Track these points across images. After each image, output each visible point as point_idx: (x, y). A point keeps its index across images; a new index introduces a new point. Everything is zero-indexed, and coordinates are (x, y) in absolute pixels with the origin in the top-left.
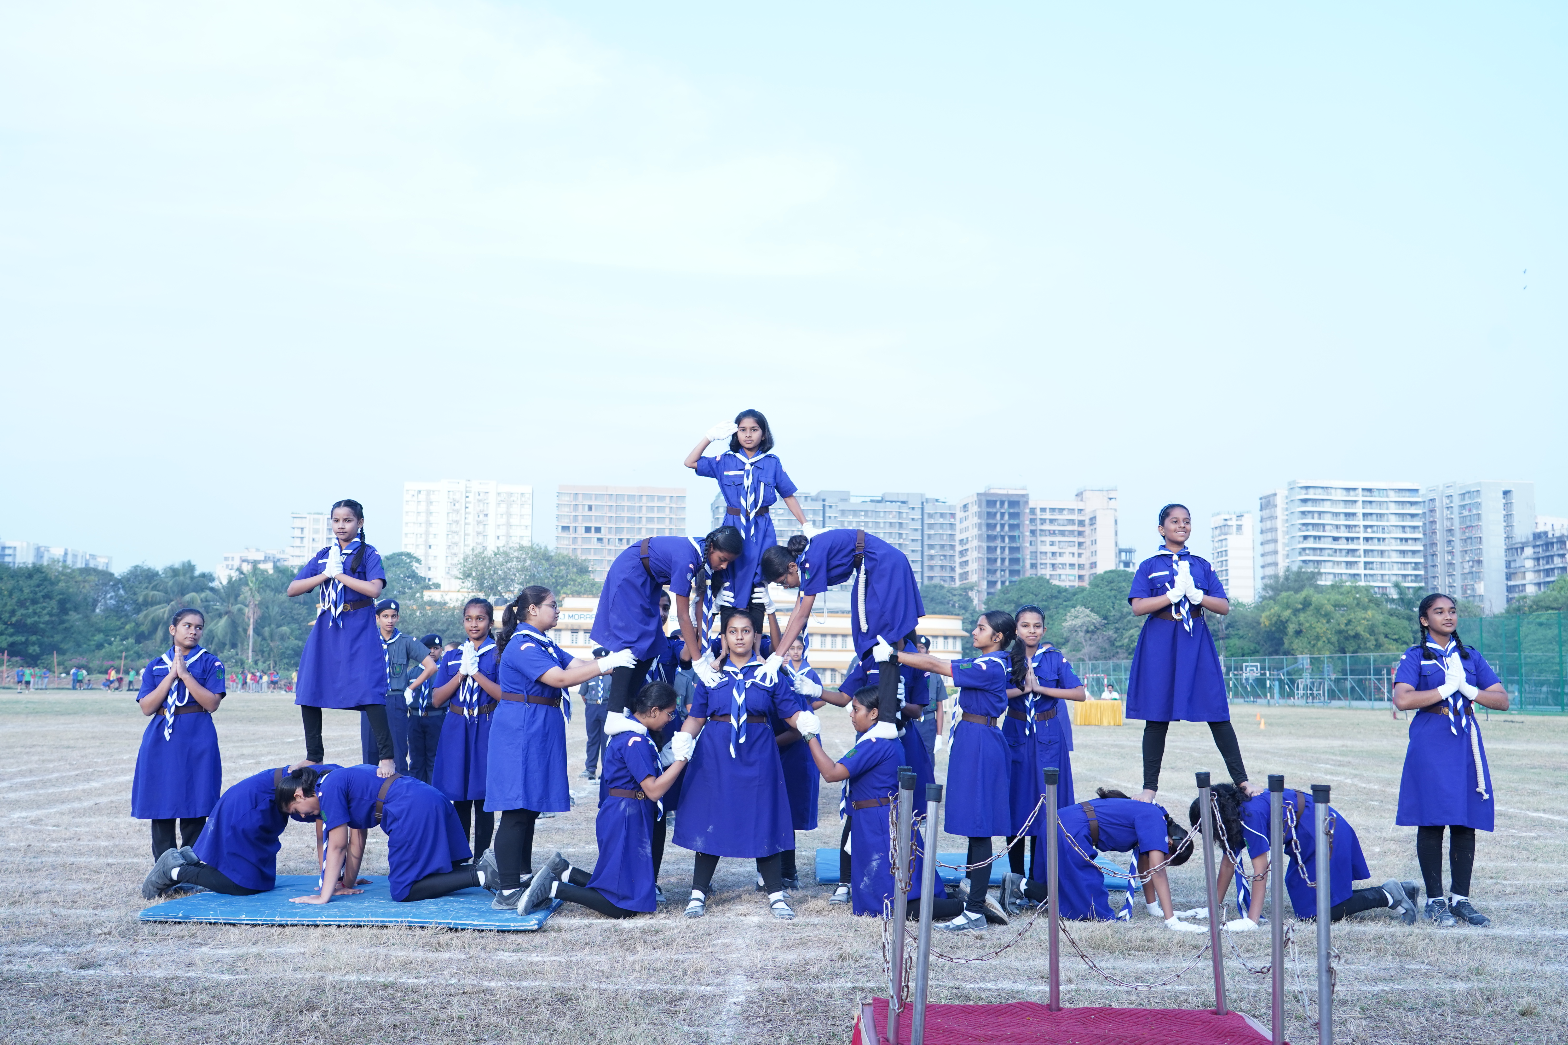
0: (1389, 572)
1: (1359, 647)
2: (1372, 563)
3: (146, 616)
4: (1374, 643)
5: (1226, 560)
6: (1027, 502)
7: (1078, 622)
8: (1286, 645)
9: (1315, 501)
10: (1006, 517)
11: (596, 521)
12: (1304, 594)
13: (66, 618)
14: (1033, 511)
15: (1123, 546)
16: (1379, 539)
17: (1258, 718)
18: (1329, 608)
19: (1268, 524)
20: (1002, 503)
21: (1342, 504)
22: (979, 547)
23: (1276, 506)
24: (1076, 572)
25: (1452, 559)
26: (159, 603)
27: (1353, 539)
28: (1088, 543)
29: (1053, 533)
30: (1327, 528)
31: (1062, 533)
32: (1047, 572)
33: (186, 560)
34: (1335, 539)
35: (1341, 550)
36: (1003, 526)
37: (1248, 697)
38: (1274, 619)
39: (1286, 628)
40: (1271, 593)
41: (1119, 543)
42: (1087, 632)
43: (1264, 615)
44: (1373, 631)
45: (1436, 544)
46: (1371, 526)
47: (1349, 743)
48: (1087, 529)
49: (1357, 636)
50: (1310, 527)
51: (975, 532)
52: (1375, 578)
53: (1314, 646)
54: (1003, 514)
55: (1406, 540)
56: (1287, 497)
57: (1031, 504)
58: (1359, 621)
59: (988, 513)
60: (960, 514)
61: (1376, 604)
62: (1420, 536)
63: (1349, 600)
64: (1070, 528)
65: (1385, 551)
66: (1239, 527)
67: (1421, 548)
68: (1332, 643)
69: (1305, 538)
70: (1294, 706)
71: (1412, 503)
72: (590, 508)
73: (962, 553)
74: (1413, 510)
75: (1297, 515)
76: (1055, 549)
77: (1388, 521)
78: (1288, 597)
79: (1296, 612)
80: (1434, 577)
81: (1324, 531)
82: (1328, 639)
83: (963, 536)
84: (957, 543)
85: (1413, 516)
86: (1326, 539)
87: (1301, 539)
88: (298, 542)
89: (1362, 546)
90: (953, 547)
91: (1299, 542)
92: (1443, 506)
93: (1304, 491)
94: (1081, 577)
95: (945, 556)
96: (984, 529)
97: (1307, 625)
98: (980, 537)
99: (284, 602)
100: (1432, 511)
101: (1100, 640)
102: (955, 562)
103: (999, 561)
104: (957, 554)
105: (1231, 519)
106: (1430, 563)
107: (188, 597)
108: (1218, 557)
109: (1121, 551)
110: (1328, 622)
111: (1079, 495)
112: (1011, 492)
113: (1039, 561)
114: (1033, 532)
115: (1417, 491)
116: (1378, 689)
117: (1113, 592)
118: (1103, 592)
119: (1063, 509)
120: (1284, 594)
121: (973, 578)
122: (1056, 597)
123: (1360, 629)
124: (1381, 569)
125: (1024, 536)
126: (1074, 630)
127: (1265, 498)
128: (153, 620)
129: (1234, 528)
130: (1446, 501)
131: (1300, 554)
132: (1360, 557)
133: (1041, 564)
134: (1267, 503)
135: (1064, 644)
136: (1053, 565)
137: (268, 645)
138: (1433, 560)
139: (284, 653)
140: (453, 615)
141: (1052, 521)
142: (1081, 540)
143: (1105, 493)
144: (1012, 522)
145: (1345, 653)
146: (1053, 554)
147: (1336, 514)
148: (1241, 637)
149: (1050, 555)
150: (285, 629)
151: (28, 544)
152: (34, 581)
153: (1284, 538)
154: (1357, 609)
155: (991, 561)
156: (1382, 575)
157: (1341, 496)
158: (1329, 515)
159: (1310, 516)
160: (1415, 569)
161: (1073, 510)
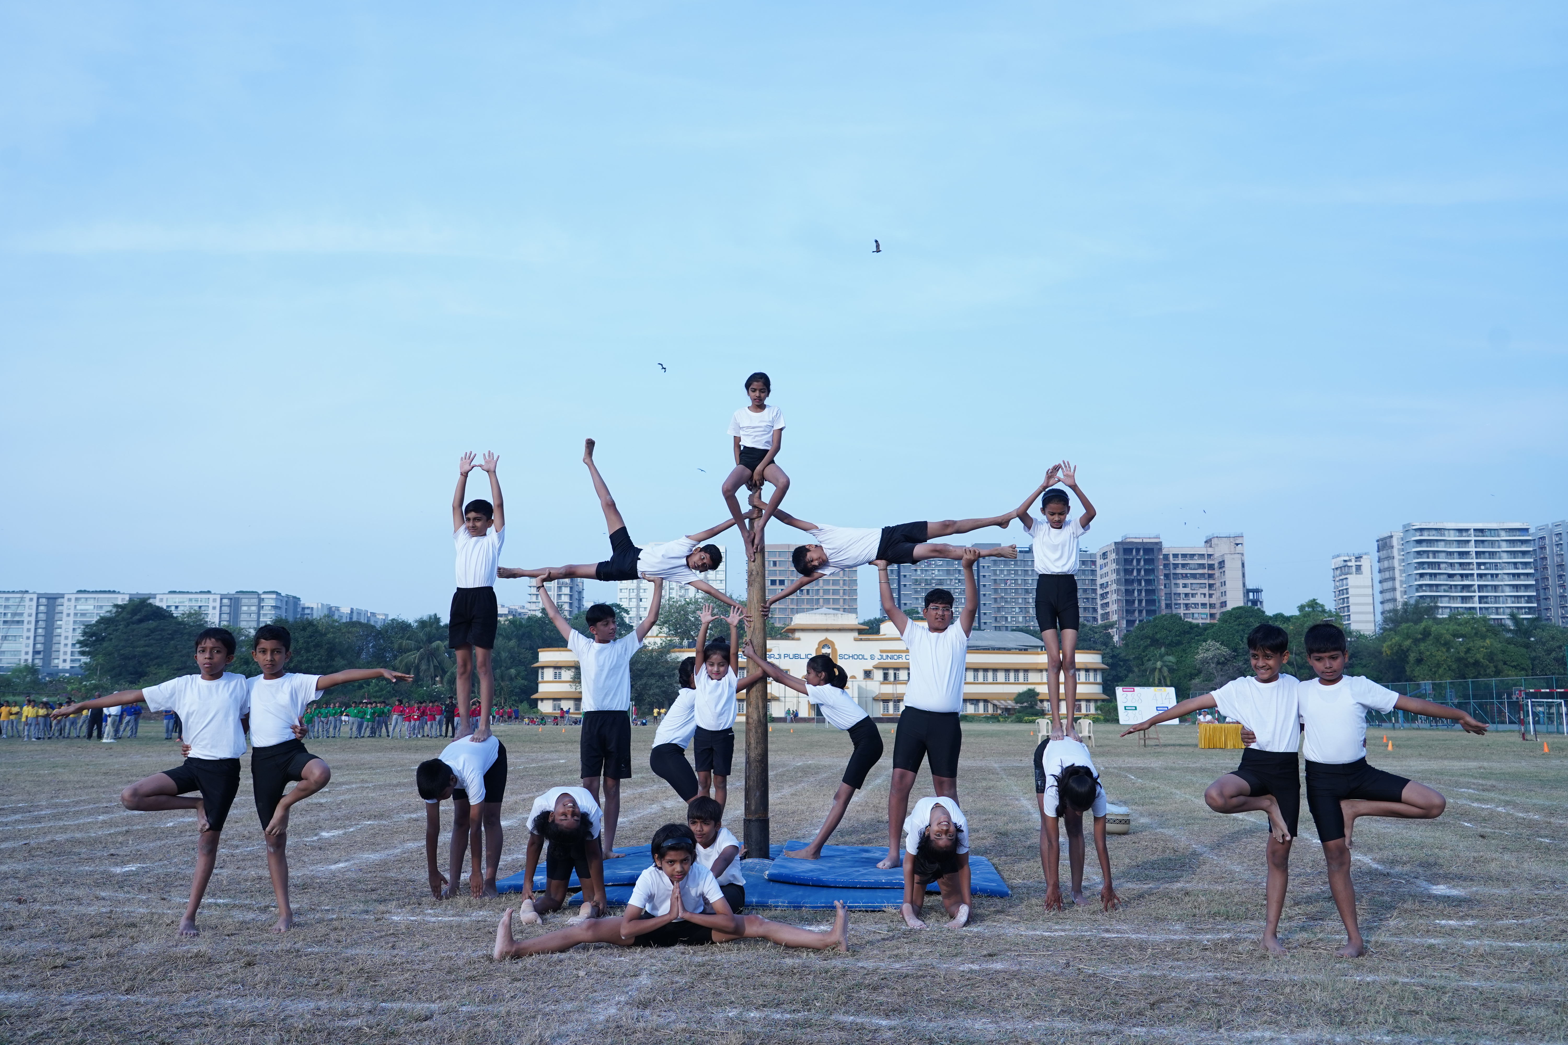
0: (1504, 606)
1: (1479, 674)
2: (1487, 597)
3: (401, 661)
4: (1494, 669)
5: (1348, 598)
6: (1160, 549)
7: (1210, 654)
8: (1408, 673)
9: (1430, 542)
10: (1142, 563)
11: (780, 575)
12: (1423, 624)
13: (334, 663)
14: (1166, 557)
15: (1250, 586)
16: (1492, 575)
17: (1385, 741)
18: (1448, 637)
19: (1386, 564)
20: (1138, 550)
21: (1455, 544)
22: (1118, 590)
23: (1392, 547)
24: (1207, 611)
25: (1564, 592)
26: (411, 650)
27: (1467, 575)
28: (1218, 584)
29: (1185, 576)
30: (1442, 566)
31: (1194, 576)
32: (1182, 611)
33: (432, 613)
34: (1451, 576)
35: (1456, 586)
36: (1139, 571)
37: (1373, 721)
38: (1396, 648)
39: (1407, 657)
40: (1391, 625)
41: (1247, 583)
42: (1218, 663)
43: (1385, 645)
44: (1492, 659)
45: (1547, 579)
46: (1484, 564)
47: (1485, 764)
48: (1217, 573)
49: (1477, 663)
50: (1426, 566)
51: (1114, 576)
52: (1490, 610)
53: (1435, 673)
54: (1138, 561)
55: (1519, 575)
56: (1402, 539)
57: (1165, 552)
58: (1478, 649)
59: (1125, 560)
60: (1099, 562)
61: (1493, 633)
62: (1532, 571)
63: (1467, 630)
64: (1200, 571)
65: (1498, 586)
66: (1359, 568)
67: (1534, 583)
68: (1453, 670)
69: (1422, 575)
70: (1418, 729)
71: (1523, 542)
72: (775, 563)
73: (1103, 596)
74: (1524, 549)
75: (1412, 555)
76: (1188, 590)
77: (1500, 558)
78: (1409, 628)
79: (1416, 641)
80: (1547, 609)
81: (1439, 569)
82: (1449, 666)
83: (1104, 581)
84: (1098, 588)
85: (1524, 553)
86: (1442, 577)
87: (1418, 577)
88: (534, 599)
89: (1476, 583)
90: (1094, 591)
91: (1416, 580)
92: (1552, 544)
93: (1418, 534)
94: (1212, 616)
95: (1087, 599)
96: (1122, 574)
97: (1428, 653)
98: (1118, 582)
99: (513, 648)
100: (1543, 548)
101: (1231, 671)
102: (1097, 604)
103: (1137, 602)
104: (1098, 597)
105: (1350, 560)
106: (1542, 596)
107: (434, 645)
108: (1339, 595)
109: (1248, 591)
110: (1448, 650)
111: (1208, 542)
112: (1145, 540)
113: (1174, 602)
114: (1167, 576)
115: (1527, 530)
116: (1500, 712)
117: (1241, 627)
118: (1231, 627)
119: (1194, 555)
120: (1404, 626)
121: (1114, 618)
122: (1189, 633)
123: (1479, 656)
124: (1496, 603)
125: (1159, 580)
126: (1205, 661)
127: (1382, 540)
128: (406, 664)
129: (1354, 569)
130: (1555, 539)
131: (1417, 591)
132: (1475, 592)
133: (1176, 604)
134: (1384, 544)
135: (1197, 675)
136: (1186, 605)
137: (499, 684)
138: (1545, 594)
139: (512, 691)
140: (651, 657)
141: (1184, 566)
142: (1211, 582)
143: (1232, 540)
144: (1147, 567)
145: (1465, 678)
146: (1186, 595)
147: (1450, 554)
148: (1365, 666)
149: (1183, 596)
150: (513, 671)
151: (322, 605)
152: (307, 633)
153: (1401, 576)
154: (1475, 638)
155: (1130, 602)
156: (1497, 608)
157: (1453, 537)
158: (1444, 555)
159: (1425, 555)
160: (1527, 602)
161: (1203, 555)
